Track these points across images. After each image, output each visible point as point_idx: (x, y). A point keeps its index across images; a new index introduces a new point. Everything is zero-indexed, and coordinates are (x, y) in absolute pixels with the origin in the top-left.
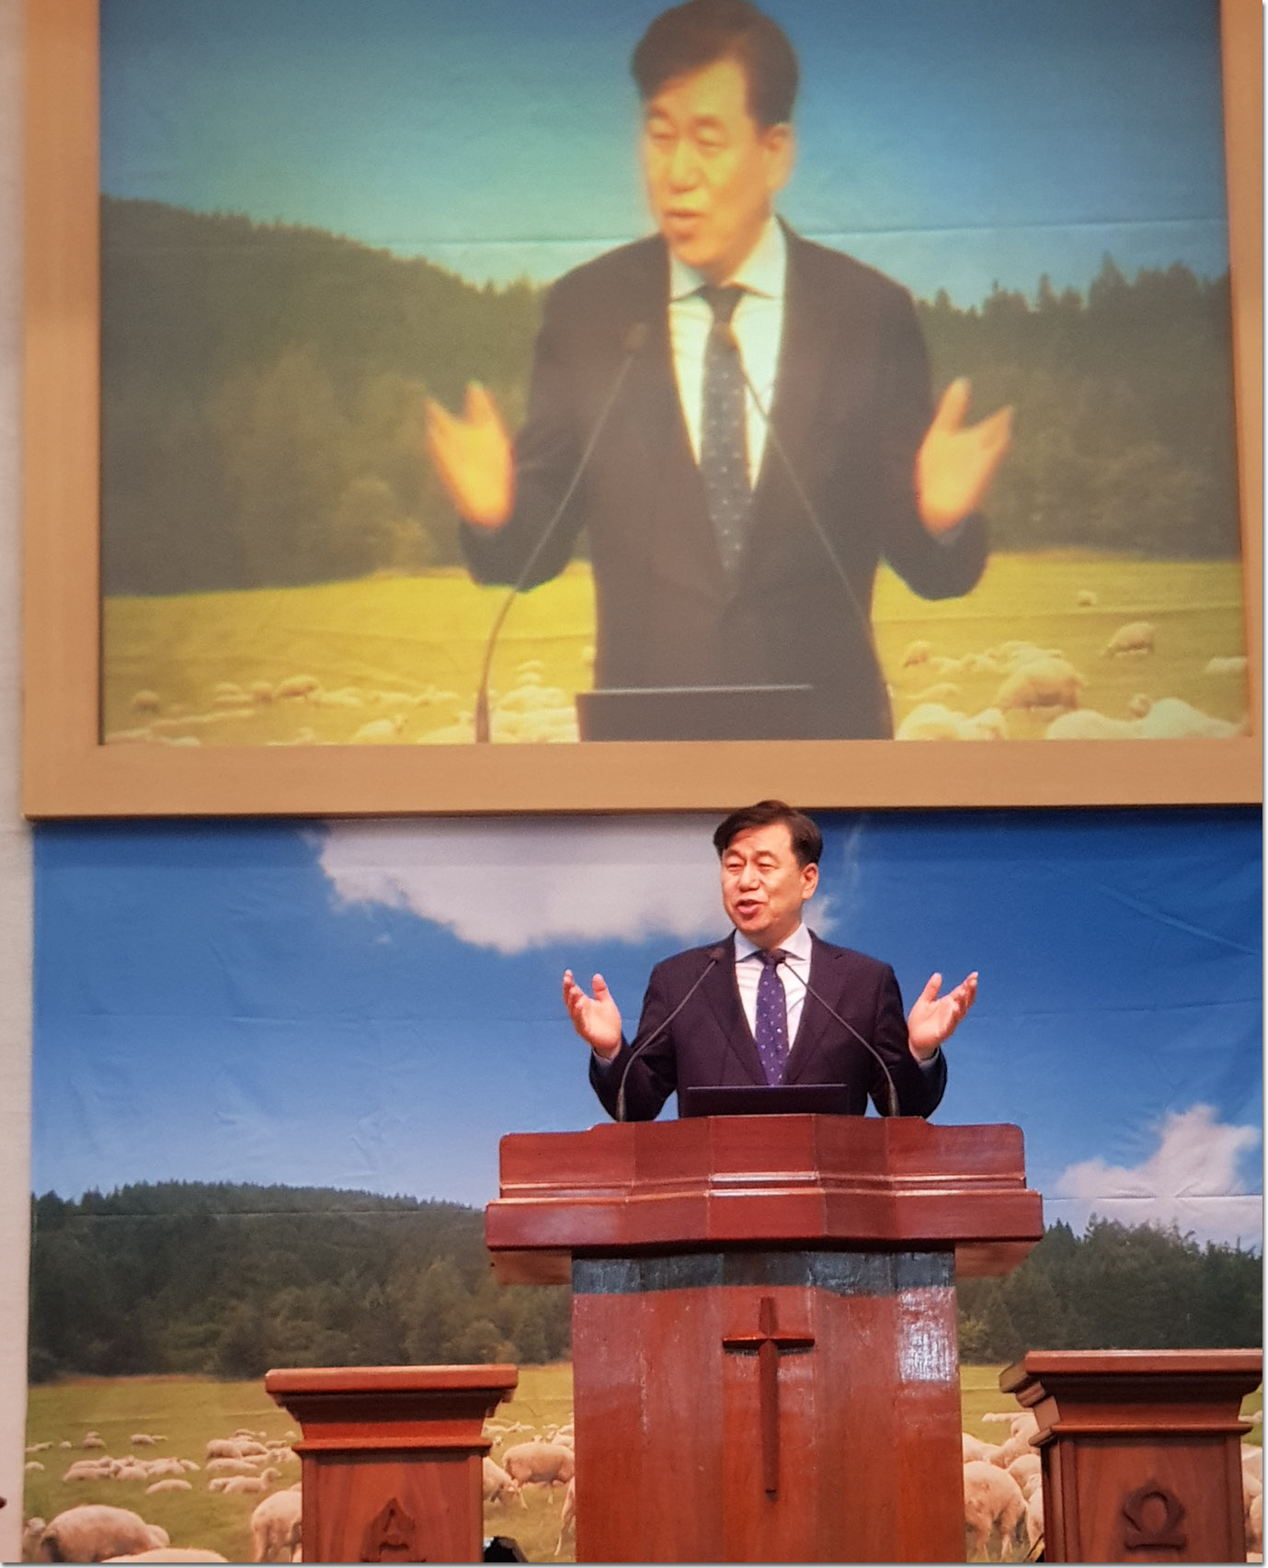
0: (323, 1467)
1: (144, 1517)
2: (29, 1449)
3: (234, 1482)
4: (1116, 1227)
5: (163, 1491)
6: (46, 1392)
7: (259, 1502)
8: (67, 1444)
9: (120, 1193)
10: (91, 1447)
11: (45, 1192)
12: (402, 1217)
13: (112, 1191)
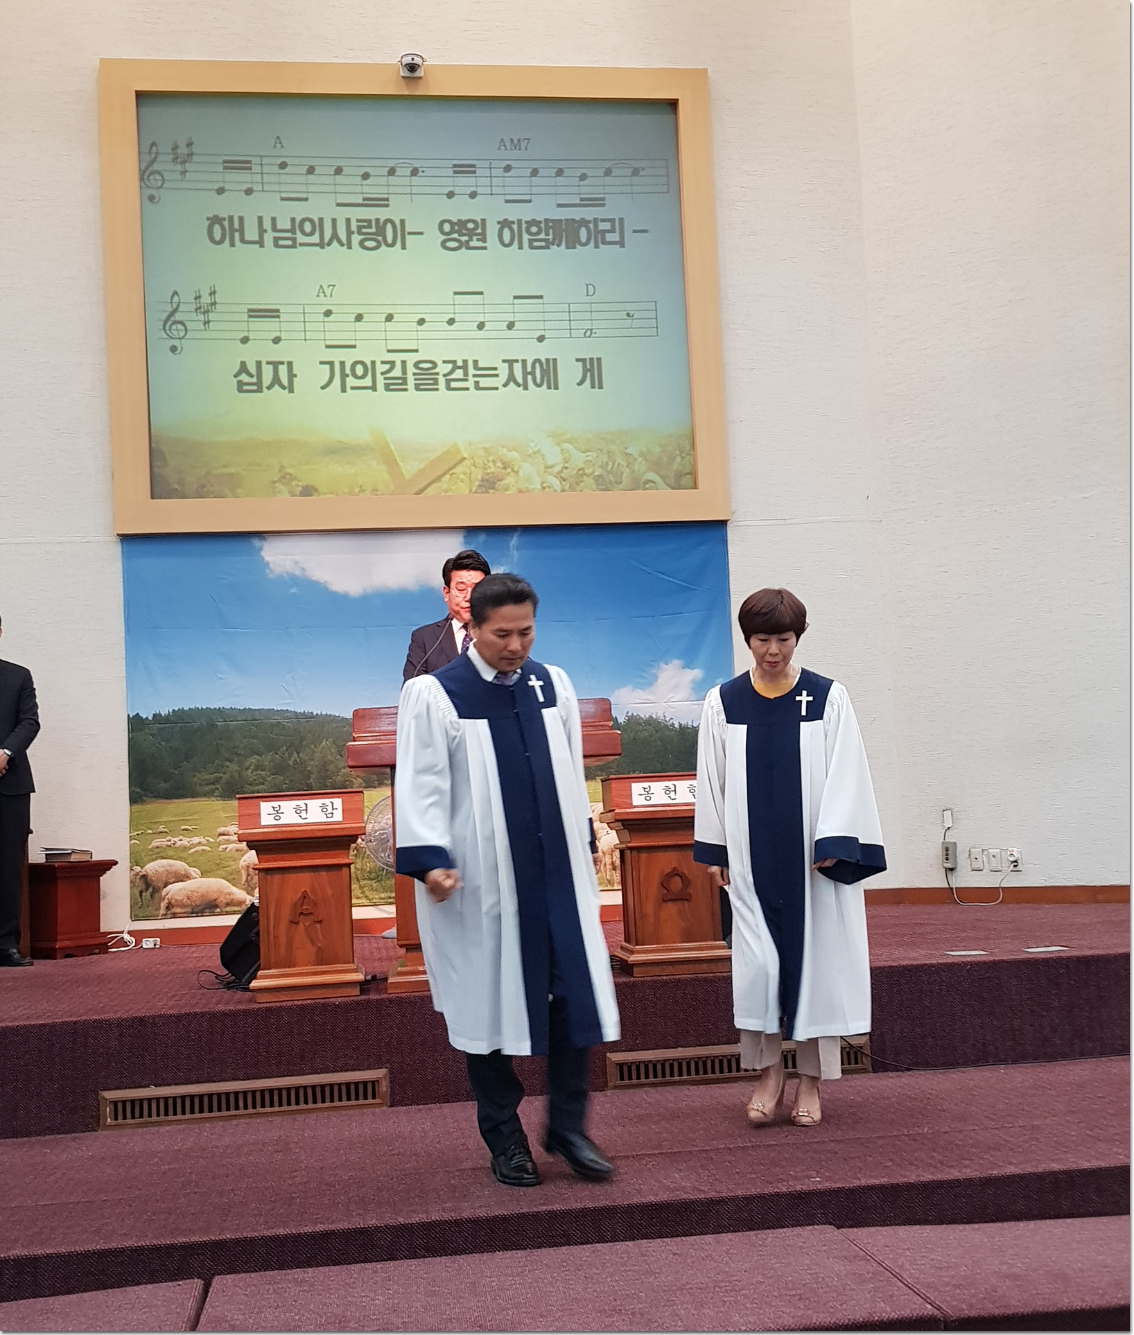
0: (269, 877)
1: (188, 864)
2: (131, 834)
3: (231, 846)
4: (638, 717)
5: (196, 851)
6: (137, 807)
7: (243, 856)
8: (151, 831)
9: (171, 714)
10: (162, 832)
11: (134, 714)
12: (307, 721)
13: (167, 713)
